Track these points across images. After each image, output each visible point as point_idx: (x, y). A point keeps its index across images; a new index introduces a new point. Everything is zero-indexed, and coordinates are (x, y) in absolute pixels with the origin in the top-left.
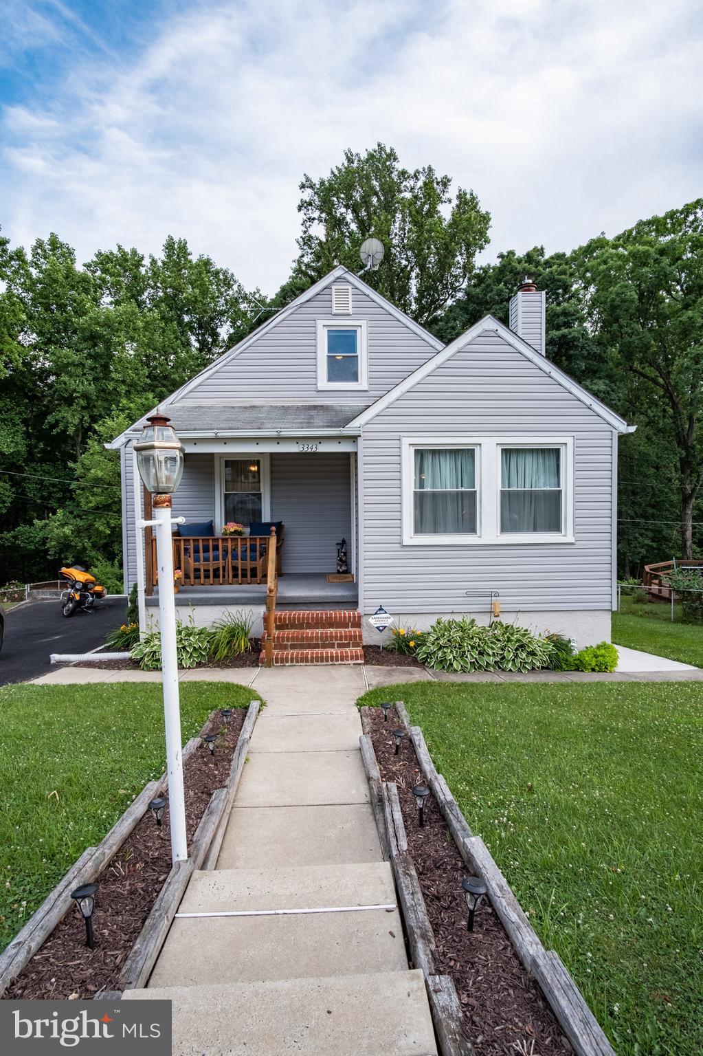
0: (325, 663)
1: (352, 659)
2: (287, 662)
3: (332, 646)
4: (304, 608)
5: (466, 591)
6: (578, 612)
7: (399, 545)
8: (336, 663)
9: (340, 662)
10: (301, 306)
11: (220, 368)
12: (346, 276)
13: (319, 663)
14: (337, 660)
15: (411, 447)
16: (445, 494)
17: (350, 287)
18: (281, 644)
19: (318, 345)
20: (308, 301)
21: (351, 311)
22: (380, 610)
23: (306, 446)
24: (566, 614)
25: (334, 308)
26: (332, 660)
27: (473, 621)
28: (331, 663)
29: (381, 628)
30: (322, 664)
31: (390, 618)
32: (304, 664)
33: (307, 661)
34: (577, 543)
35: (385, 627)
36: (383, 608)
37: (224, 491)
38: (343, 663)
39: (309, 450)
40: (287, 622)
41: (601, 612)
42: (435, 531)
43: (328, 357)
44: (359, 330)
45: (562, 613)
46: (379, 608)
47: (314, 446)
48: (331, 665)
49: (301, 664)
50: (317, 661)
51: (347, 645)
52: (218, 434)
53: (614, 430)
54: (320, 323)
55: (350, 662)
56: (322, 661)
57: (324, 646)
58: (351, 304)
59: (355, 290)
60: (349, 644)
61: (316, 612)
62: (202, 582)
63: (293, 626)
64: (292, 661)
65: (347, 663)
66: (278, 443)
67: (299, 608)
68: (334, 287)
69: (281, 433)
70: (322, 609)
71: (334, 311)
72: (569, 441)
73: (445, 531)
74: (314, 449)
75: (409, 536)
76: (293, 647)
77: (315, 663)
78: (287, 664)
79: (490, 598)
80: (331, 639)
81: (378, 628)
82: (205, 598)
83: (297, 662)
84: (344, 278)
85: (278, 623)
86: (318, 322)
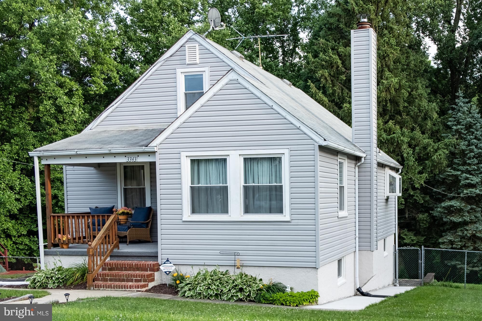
0: (121, 289)
1: (135, 288)
2: (101, 288)
3: (132, 281)
4: (131, 259)
5: (219, 251)
6: (295, 268)
7: (181, 221)
8: (127, 290)
9: (129, 289)
10: (166, 60)
11: (119, 105)
12: (194, 37)
13: (118, 289)
14: (128, 288)
15: (188, 158)
16: (211, 188)
17: (197, 45)
18: (104, 278)
19: (178, 86)
20: (171, 56)
21: (198, 61)
22: (167, 261)
23: (130, 158)
24: (288, 269)
25: (187, 60)
26: (125, 288)
27: (227, 271)
28: (124, 289)
29: (167, 273)
30: (120, 290)
31: (173, 266)
32: (110, 289)
33: (111, 288)
34: (293, 221)
35: (170, 272)
36: (169, 260)
37: (123, 186)
38: (131, 290)
39: (132, 161)
40: (114, 266)
41: (311, 269)
42: (207, 212)
43: (186, 94)
44: (204, 73)
45: (283, 268)
46: (166, 260)
47: (135, 158)
48: (124, 291)
49: (108, 289)
50: (117, 288)
51: (140, 281)
52: (78, 152)
53: (315, 144)
54: (179, 71)
55: (135, 289)
56: (119, 288)
57: (128, 281)
58: (198, 56)
59: (201, 46)
60: (141, 280)
61: (134, 262)
62: (77, 242)
63: (117, 269)
64: (104, 288)
65: (133, 290)
66: (115, 157)
67: (128, 259)
68: (187, 46)
69: (111, 151)
70: (141, 260)
71: (187, 62)
72: (286, 152)
73: (213, 212)
74: (134, 160)
75: (187, 215)
76: (111, 280)
77: (116, 289)
78: (101, 289)
79: (234, 257)
80: (131, 277)
81: (165, 272)
82: (76, 251)
83: (106, 288)
84: (193, 39)
85: (109, 267)
86: (177, 70)
